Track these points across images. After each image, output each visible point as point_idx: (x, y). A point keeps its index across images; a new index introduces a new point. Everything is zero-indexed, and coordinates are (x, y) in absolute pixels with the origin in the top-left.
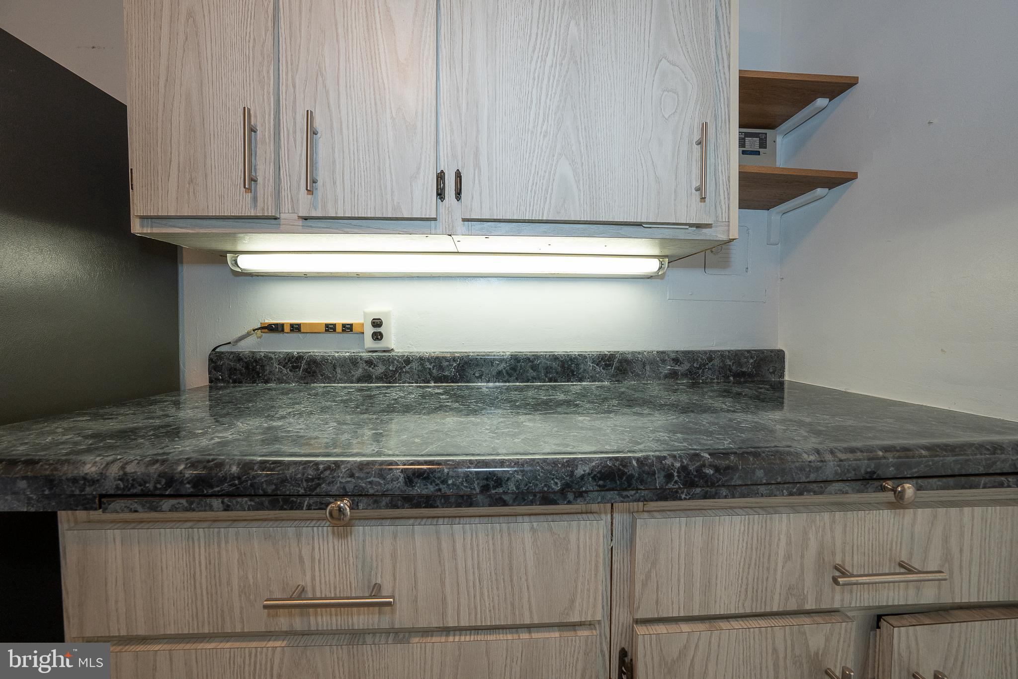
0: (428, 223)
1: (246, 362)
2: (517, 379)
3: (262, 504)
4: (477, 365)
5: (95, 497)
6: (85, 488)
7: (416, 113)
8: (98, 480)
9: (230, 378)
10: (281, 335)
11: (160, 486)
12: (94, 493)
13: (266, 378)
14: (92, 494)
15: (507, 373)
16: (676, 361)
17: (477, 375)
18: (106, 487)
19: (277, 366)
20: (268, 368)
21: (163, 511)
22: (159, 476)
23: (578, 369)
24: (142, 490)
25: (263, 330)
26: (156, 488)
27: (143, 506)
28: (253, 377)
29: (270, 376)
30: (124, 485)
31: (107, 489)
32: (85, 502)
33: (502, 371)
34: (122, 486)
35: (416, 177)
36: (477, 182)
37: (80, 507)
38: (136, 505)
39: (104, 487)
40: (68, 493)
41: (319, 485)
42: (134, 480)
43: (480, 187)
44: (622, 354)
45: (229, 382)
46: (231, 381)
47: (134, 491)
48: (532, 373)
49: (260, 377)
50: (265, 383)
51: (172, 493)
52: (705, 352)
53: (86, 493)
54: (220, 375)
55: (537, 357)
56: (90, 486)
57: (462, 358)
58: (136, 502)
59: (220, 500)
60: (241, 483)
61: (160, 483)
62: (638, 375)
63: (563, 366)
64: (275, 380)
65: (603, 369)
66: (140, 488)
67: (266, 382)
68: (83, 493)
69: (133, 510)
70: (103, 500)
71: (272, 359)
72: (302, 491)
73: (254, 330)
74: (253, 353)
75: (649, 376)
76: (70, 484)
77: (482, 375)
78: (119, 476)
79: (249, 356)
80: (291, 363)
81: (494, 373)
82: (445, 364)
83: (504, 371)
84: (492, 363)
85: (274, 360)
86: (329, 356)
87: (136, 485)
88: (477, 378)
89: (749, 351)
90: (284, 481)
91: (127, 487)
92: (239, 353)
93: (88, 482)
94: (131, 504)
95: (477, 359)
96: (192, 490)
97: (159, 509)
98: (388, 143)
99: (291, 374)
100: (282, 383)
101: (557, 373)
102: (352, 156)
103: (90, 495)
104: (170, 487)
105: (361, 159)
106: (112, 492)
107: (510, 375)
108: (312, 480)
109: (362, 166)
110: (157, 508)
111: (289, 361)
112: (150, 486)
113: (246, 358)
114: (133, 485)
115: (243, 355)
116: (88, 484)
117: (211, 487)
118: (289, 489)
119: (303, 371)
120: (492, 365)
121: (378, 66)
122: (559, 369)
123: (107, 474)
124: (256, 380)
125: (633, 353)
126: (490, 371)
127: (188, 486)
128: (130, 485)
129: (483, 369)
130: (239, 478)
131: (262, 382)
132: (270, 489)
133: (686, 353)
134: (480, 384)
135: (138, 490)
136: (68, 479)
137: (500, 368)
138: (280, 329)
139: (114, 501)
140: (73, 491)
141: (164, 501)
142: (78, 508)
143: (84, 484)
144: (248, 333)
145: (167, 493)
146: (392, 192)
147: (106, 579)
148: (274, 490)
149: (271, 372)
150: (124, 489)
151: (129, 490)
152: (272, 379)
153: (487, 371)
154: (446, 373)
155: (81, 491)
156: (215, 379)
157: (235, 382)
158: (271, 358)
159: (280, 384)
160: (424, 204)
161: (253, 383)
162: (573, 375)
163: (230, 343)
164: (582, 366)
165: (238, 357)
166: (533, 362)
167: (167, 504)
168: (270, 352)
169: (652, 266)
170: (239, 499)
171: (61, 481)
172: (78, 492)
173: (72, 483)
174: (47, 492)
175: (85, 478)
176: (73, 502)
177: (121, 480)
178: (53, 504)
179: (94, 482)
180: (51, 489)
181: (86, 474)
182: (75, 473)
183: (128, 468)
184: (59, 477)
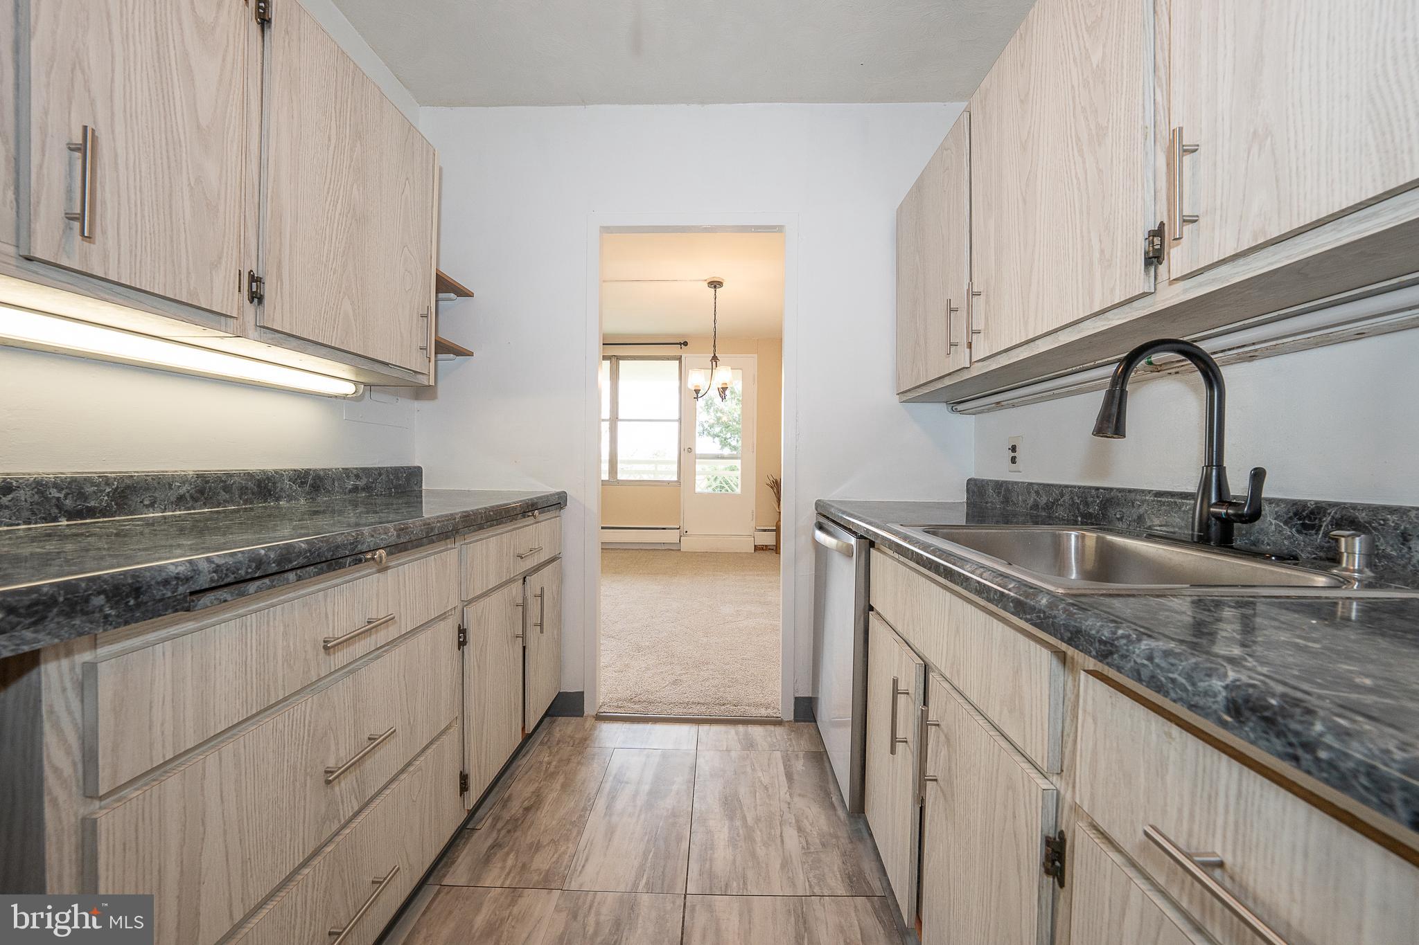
0: (217, 318)
2: (205, 504)
3: (322, 569)
4: (147, 489)
5: (186, 596)
6: (177, 588)
7: (219, 195)
8: (192, 577)
11: (251, 571)
12: (186, 591)
14: (184, 593)
15: (192, 497)
16: (357, 477)
17: (146, 502)
18: (200, 583)
21: (249, 595)
22: (249, 561)
23: (275, 488)
24: (234, 578)
26: (247, 573)
27: (232, 594)
30: (218, 577)
32: (175, 603)
33: (184, 495)
34: (216, 578)
35: (216, 266)
36: (279, 293)
37: (170, 611)
38: (225, 595)
39: (198, 582)
40: (158, 597)
41: (356, 546)
42: (227, 570)
43: (282, 300)
44: (315, 470)
47: (227, 581)
48: (224, 496)
52: (376, 469)
53: (177, 593)
55: (229, 475)
56: (182, 585)
57: (121, 479)
58: (227, 592)
59: (294, 573)
60: (311, 554)
61: (250, 568)
62: (329, 492)
63: (259, 486)
65: (299, 487)
66: (233, 576)
68: (174, 594)
70: (192, 597)
72: (348, 553)
75: (338, 492)
76: (161, 588)
77: (155, 502)
78: (212, 570)
81: (173, 499)
82: (89, 489)
83: (187, 494)
84: (170, 485)
87: (230, 574)
88: (147, 506)
89: (402, 468)
90: (337, 547)
91: (220, 578)
93: (181, 581)
94: (221, 595)
95: (146, 480)
96: (276, 568)
97: (246, 593)
98: (184, 213)
101: (253, 494)
102: (132, 206)
103: (181, 595)
104: (258, 569)
105: (147, 218)
106: (207, 586)
107: (195, 500)
108: (353, 543)
109: (148, 227)
110: (244, 592)
112: (242, 572)
114: (226, 575)
116: (180, 583)
117: (291, 562)
118: (341, 553)
120: (170, 488)
121: (173, 113)
122: (256, 489)
123: (199, 569)
125: (324, 470)
126: (167, 495)
127: (274, 565)
128: (223, 576)
129: (156, 495)
130: (310, 551)
132: (329, 556)
133: (364, 470)
134: (152, 515)
135: (231, 579)
136: (158, 583)
137: (181, 491)
139: (207, 594)
140: (164, 595)
141: (251, 584)
142: (167, 612)
143: (177, 584)
145: (257, 575)
146: (188, 273)
147: (151, 703)
148: (332, 556)
150: (217, 581)
151: (222, 580)
153: (163, 496)
154: (92, 504)
155: (173, 592)
160: (225, 299)
162: (271, 495)
164: (279, 485)
166: (225, 481)
167: (253, 587)
169: (349, 389)
170: (308, 569)
171: (149, 586)
172: (169, 594)
173: (164, 586)
174: (132, 602)
175: (177, 578)
176: (161, 608)
177: (214, 572)
178: (138, 615)
179: (187, 579)
180: (136, 598)
181: (178, 574)
182: (164, 574)
183: (217, 561)
184: (148, 582)
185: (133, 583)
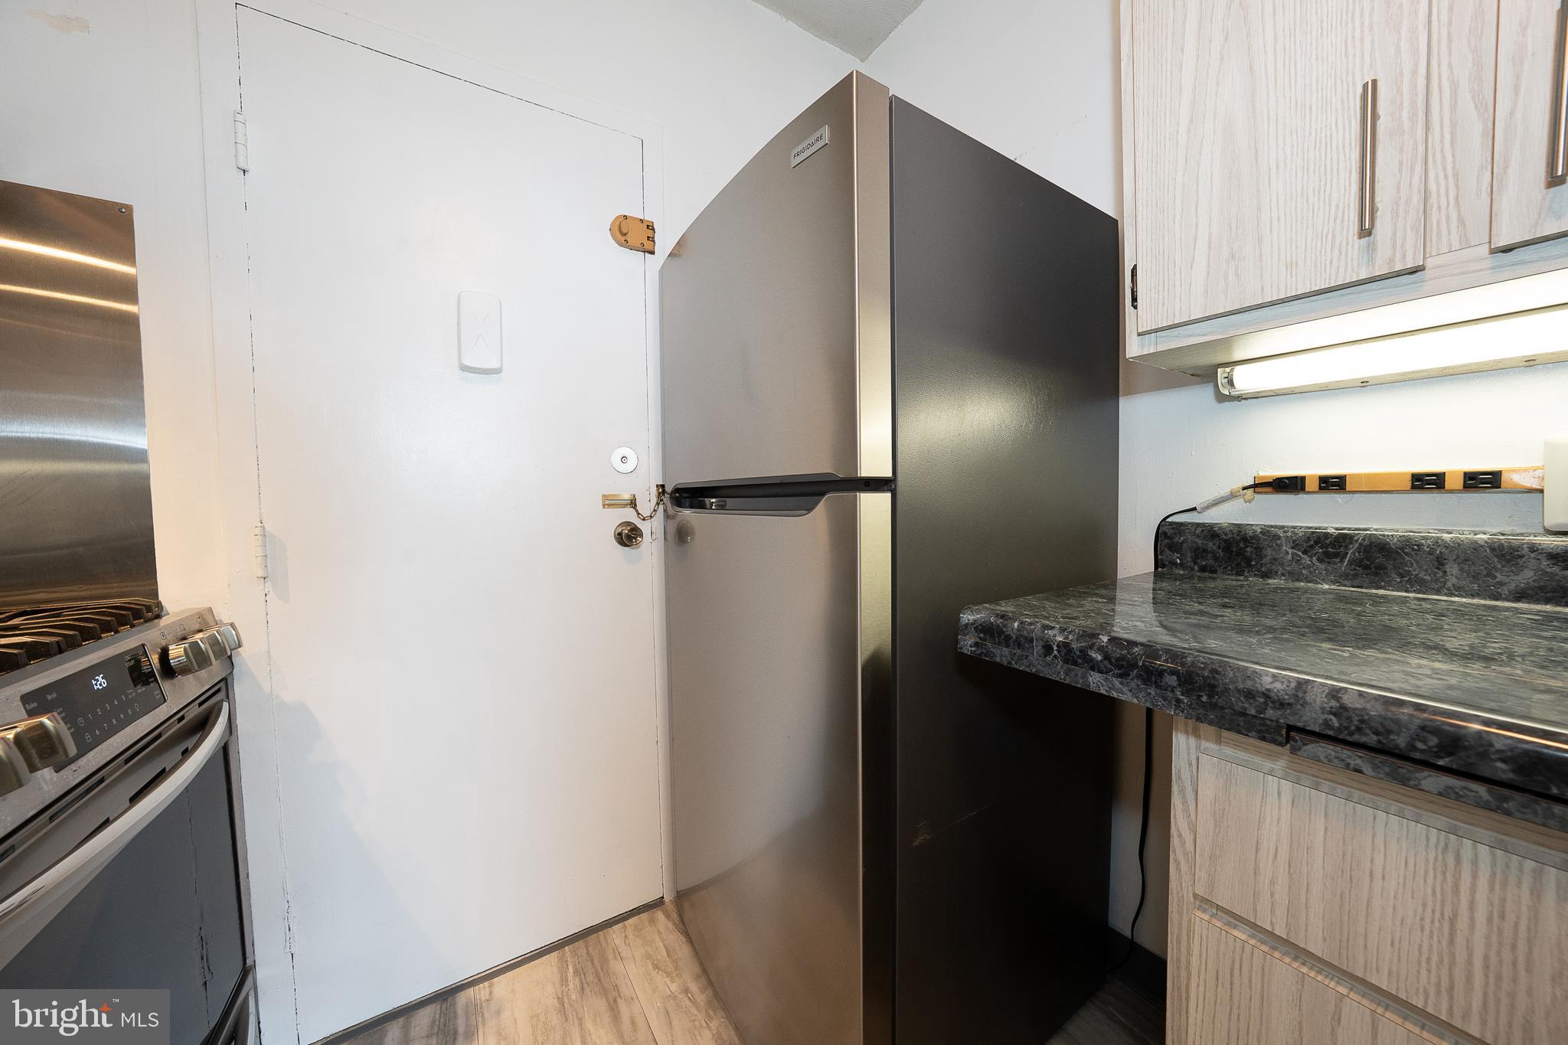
1: (1226, 541)
5: (1279, 727)
6: (1266, 709)
8: (1289, 704)
9: (1195, 564)
10: (1301, 496)
11: (1424, 747)
12: (1282, 721)
13: (1263, 569)
14: (1277, 721)
18: (1304, 718)
19: (1290, 551)
20: (1269, 552)
21: (1420, 789)
24: (1379, 741)
25: (1257, 490)
26: (1412, 747)
27: (1375, 768)
28: (1238, 565)
29: (1274, 567)
30: (1340, 724)
31: (1306, 722)
32: (1263, 728)
34: (1337, 725)
37: (1254, 733)
38: (1359, 761)
39: (1301, 717)
40: (1236, 708)
42: (1362, 721)
45: (1192, 569)
46: (1196, 568)
47: (1363, 739)
49: (1251, 566)
50: (1262, 577)
51: (1455, 767)
53: (1267, 716)
54: (1178, 557)
56: (1275, 708)
58: (1361, 757)
64: (1283, 575)
66: (1375, 738)
67: (1266, 575)
68: (1262, 716)
69: (1352, 766)
70: (1292, 734)
71: (1279, 538)
73: (1244, 489)
74: (1239, 526)
76: (1242, 698)
78: (1331, 708)
79: (1230, 531)
80: (1321, 547)
85: (1283, 539)
86: (1424, 538)
87: (1368, 731)
91: (1346, 728)
92: (1211, 526)
93: (1273, 702)
94: (1350, 758)
96: (1509, 776)
97: (1412, 782)
99: (1322, 566)
100: (1298, 580)
103: (1272, 721)
104: (1449, 754)
110: (1409, 779)
111: (1316, 543)
112: (1399, 740)
113: (1226, 534)
114: (1359, 729)
115: (1220, 528)
116: (1271, 704)
119: (1351, 563)
123: (1308, 699)
124: (1243, 571)
127: (1499, 765)
128: (1353, 728)
131: (1255, 575)
135: (1371, 739)
136: (1238, 690)
138: (1296, 484)
139: (1317, 742)
140: (1245, 709)
141: (1426, 773)
142: (1250, 734)
143: (1265, 703)
144: (1231, 493)
145: (1441, 763)
149: (1276, 560)
150: (1340, 730)
151: (1351, 734)
152: (1276, 573)
155: (1259, 712)
156: (1170, 562)
157: (1203, 569)
158: (1277, 537)
159: (1293, 581)
161: (1239, 574)
163: (1195, 509)
165: (1211, 532)
167: (1433, 781)
168: (1272, 527)
171: (1227, 690)
172: (1253, 712)
173: (1245, 697)
174: (1204, 699)
175: (1266, 695)
176: (1242, 724)
177: (1335, 714)
178: (1212, 717)
179: (1282, 705)
180: (1210, 696)
181: (1268, 690)
182: (1249, 684)
183: (1346, 699)
184: (1225, 684)
185: (1208, 677)
